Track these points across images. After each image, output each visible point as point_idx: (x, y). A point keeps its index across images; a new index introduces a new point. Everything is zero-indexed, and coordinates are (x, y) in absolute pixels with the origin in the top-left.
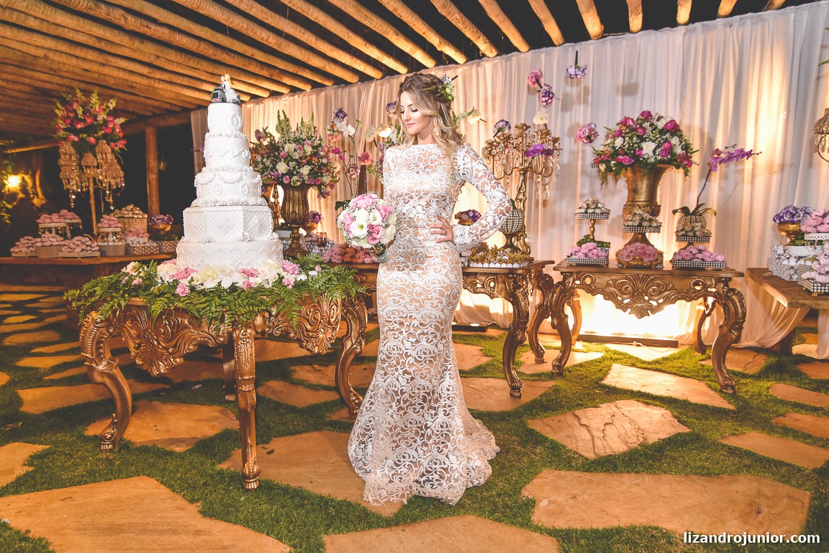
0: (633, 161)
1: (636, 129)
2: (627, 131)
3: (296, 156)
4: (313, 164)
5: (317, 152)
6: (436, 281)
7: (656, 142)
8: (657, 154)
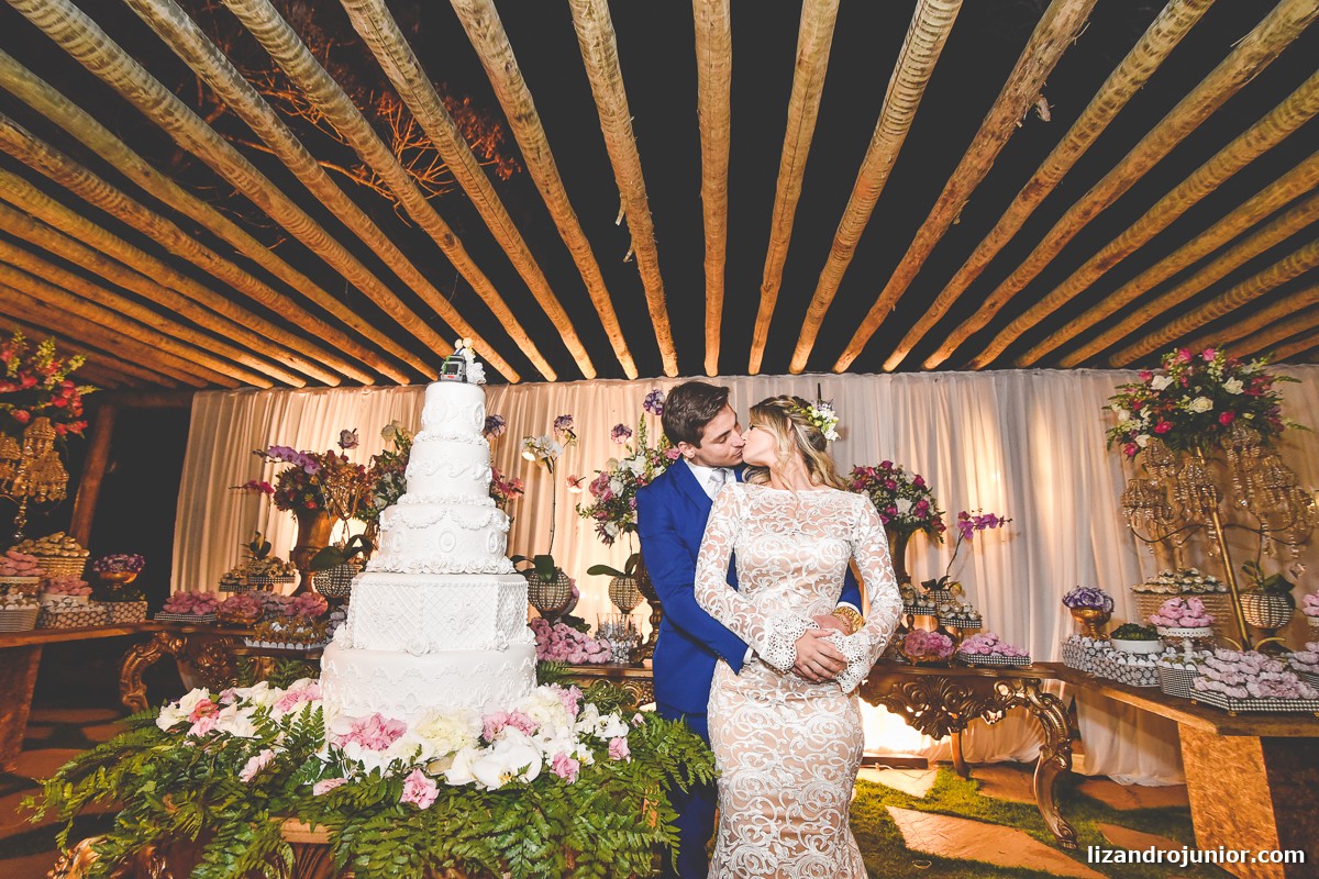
0: (888, 521)
1: (882, 482)
6: (832, 728)
7: (910, 499)
8: (912, 513)
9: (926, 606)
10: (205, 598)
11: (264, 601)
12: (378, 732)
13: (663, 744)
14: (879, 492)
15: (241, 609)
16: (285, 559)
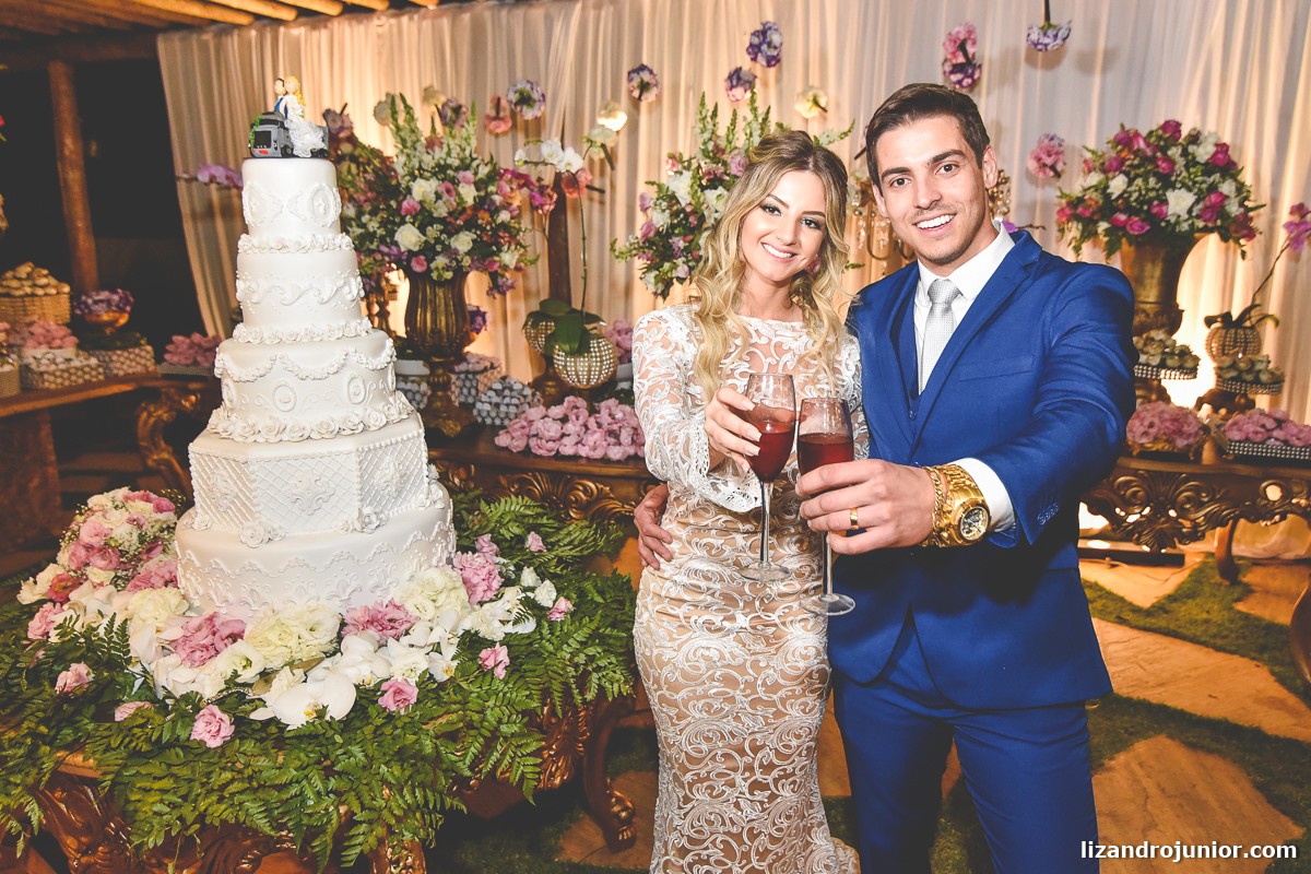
0: (1148, 228)
1: (1153, 159)
2: (1136, 162)
3: (441, 210)
4: (478, 227)
5: (488, 195)
7: (1196, 190)
8: (1194, 214)
12: (211, 636)
14: (1139, 181)
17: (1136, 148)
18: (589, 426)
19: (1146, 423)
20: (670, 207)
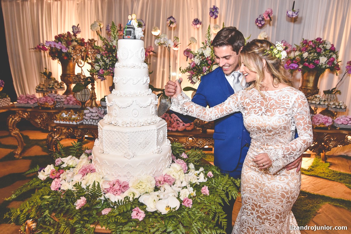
0: (314, 67)
1: (315, 48)
2: (311, 49)
7: (327, 57)
8: (326, 63)
9: (324, 104)
10: (32, 97)
11: (55, 98)
12: (119, 187)
13: (220, 186)
14: (312, 54)
15: (47, 102)
16: (60, 81)
17: (310, 45)
18: (171, 121)
19: (318, 119)
20: (202, 58)
